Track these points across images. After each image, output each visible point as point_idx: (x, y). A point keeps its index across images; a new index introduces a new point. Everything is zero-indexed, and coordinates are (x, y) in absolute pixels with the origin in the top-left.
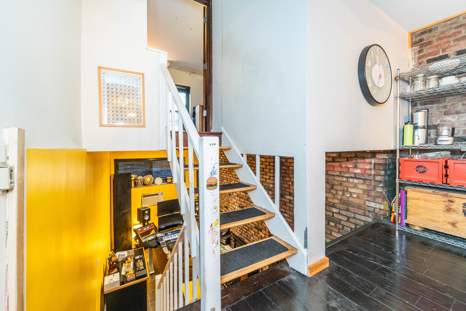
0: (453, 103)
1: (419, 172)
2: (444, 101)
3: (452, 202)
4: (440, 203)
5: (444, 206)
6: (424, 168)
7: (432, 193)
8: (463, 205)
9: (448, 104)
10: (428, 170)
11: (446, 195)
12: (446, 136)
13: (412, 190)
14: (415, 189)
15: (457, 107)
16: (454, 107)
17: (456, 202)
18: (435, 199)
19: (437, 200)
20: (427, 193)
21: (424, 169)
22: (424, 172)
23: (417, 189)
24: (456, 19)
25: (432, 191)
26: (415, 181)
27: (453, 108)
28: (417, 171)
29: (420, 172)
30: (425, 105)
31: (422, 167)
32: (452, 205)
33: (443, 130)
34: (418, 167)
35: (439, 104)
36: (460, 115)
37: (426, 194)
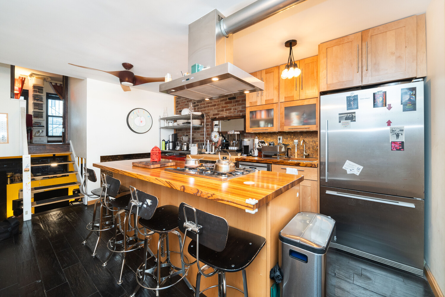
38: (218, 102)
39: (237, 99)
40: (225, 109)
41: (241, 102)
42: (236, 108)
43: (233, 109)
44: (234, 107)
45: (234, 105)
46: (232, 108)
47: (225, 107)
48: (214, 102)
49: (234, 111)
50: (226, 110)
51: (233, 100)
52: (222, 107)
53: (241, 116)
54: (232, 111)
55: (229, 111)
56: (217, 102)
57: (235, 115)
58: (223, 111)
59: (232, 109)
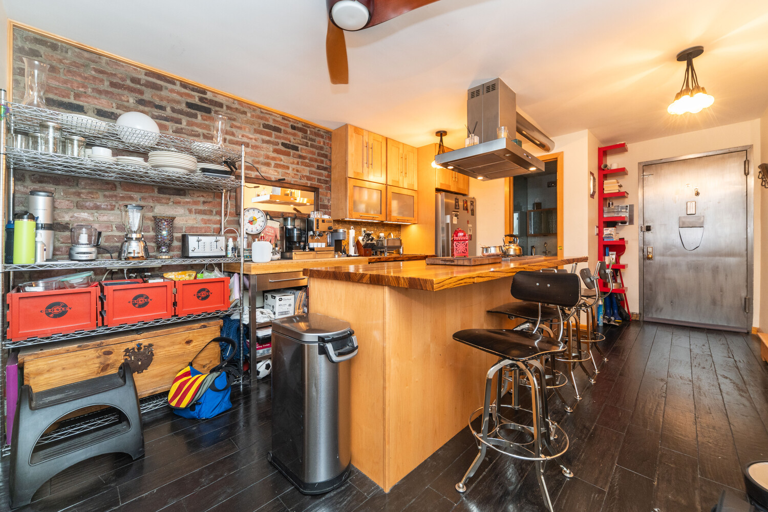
0: (90, 191)
1: (52, 315)
2: (77, 185)
3: (109, 353)
4: (91, 362)
5: (97, 365)
6: (63, 307)
7: (77, 349)
8: (125, 353)
9: (83, 191)
10: (70, 309)
11: (100, 346)
12: (85, 244)
13: (36, 356)
14: (43, 353)
15: (97, 198)
16: (92, 198)
17: (115, 350)
18: (83, 357)
19: (86, 358)
20: (68, 351)
21: (63, 309)
22: (62, 314)
23: (46, 351)
24: (96, 55)
25: (76, 346)
26: (43, 336)
27: (90, 198)
28: (48, 314)
29: (56, 316)
30: (41, 182)
31: (60, 305)
32: (109, 359)
33: (81, 235)
34: (50, 306)
35: (69, 187)
36: (100, 212)
37: (66, 355)
38: (255, 140)
39: (299, 153)
40: (273, 163)
41: (307, 161)
42: (299, 170)
43: (293, 169)
44: (294, 166)
45: (296, 162)
46: (291, 166)
47: (274, 159)
48: (243, 136)
49: (295, 174)
50: (277, 166)
51: (292, 152)
52: (268, 157)
53: (307, 186)
54: (290, 171)
55: (284, 171)
56: (251, 139)
57: (296, 181)
58: (268, 165)
59: (291, 169)
